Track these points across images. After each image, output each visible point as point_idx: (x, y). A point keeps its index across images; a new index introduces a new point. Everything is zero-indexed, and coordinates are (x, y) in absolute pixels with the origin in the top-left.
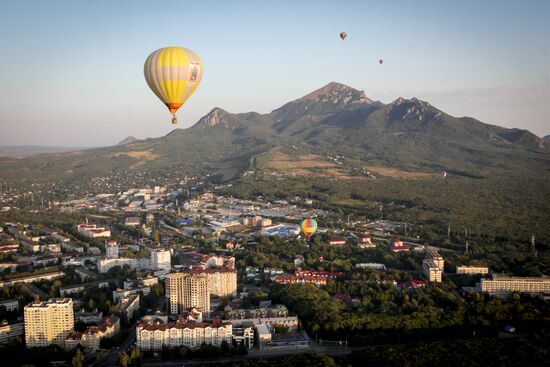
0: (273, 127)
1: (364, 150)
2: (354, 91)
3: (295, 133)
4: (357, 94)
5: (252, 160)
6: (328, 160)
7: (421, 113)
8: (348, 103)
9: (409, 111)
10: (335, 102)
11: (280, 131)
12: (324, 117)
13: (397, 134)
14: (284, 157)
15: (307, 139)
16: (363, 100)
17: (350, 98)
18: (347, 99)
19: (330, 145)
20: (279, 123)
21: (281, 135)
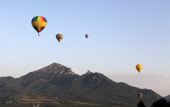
0: (20, 85)
1: (70, 96)
2: (65, 68)
3: (33, 88)
4: (67, 70)
5: (11, 98)
6: (53, 99)
7: (99, 79)
8: (62, 73)
9: (94, 78)
10: (56, 73)
11: (25, 86)
12: (49, 80)
13: (87, 89)
14: (29, 97)
15: (40, 90)
16: (70, 73)
17: (64, 71)
18: (62, 72)
19: (53, 93)
20: (24, 83)
21: (26, 88)
